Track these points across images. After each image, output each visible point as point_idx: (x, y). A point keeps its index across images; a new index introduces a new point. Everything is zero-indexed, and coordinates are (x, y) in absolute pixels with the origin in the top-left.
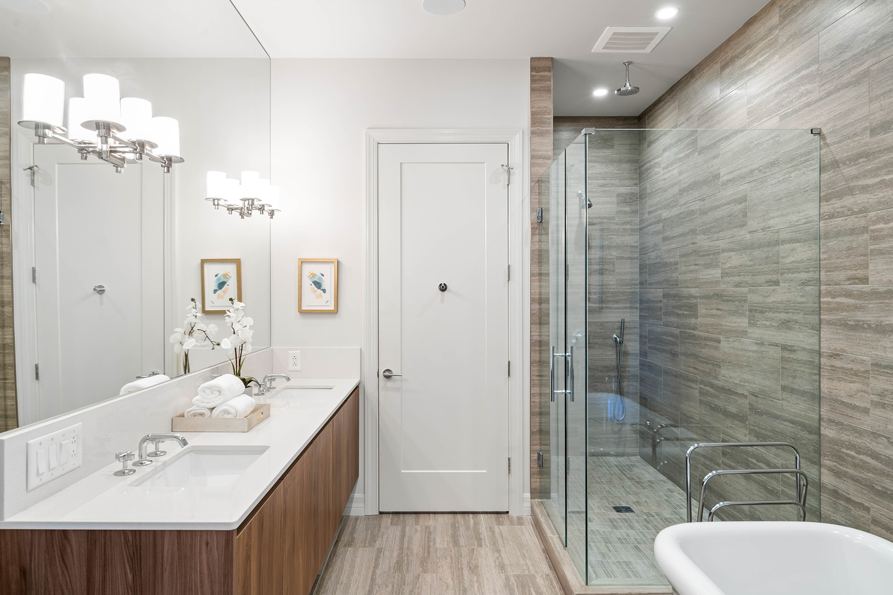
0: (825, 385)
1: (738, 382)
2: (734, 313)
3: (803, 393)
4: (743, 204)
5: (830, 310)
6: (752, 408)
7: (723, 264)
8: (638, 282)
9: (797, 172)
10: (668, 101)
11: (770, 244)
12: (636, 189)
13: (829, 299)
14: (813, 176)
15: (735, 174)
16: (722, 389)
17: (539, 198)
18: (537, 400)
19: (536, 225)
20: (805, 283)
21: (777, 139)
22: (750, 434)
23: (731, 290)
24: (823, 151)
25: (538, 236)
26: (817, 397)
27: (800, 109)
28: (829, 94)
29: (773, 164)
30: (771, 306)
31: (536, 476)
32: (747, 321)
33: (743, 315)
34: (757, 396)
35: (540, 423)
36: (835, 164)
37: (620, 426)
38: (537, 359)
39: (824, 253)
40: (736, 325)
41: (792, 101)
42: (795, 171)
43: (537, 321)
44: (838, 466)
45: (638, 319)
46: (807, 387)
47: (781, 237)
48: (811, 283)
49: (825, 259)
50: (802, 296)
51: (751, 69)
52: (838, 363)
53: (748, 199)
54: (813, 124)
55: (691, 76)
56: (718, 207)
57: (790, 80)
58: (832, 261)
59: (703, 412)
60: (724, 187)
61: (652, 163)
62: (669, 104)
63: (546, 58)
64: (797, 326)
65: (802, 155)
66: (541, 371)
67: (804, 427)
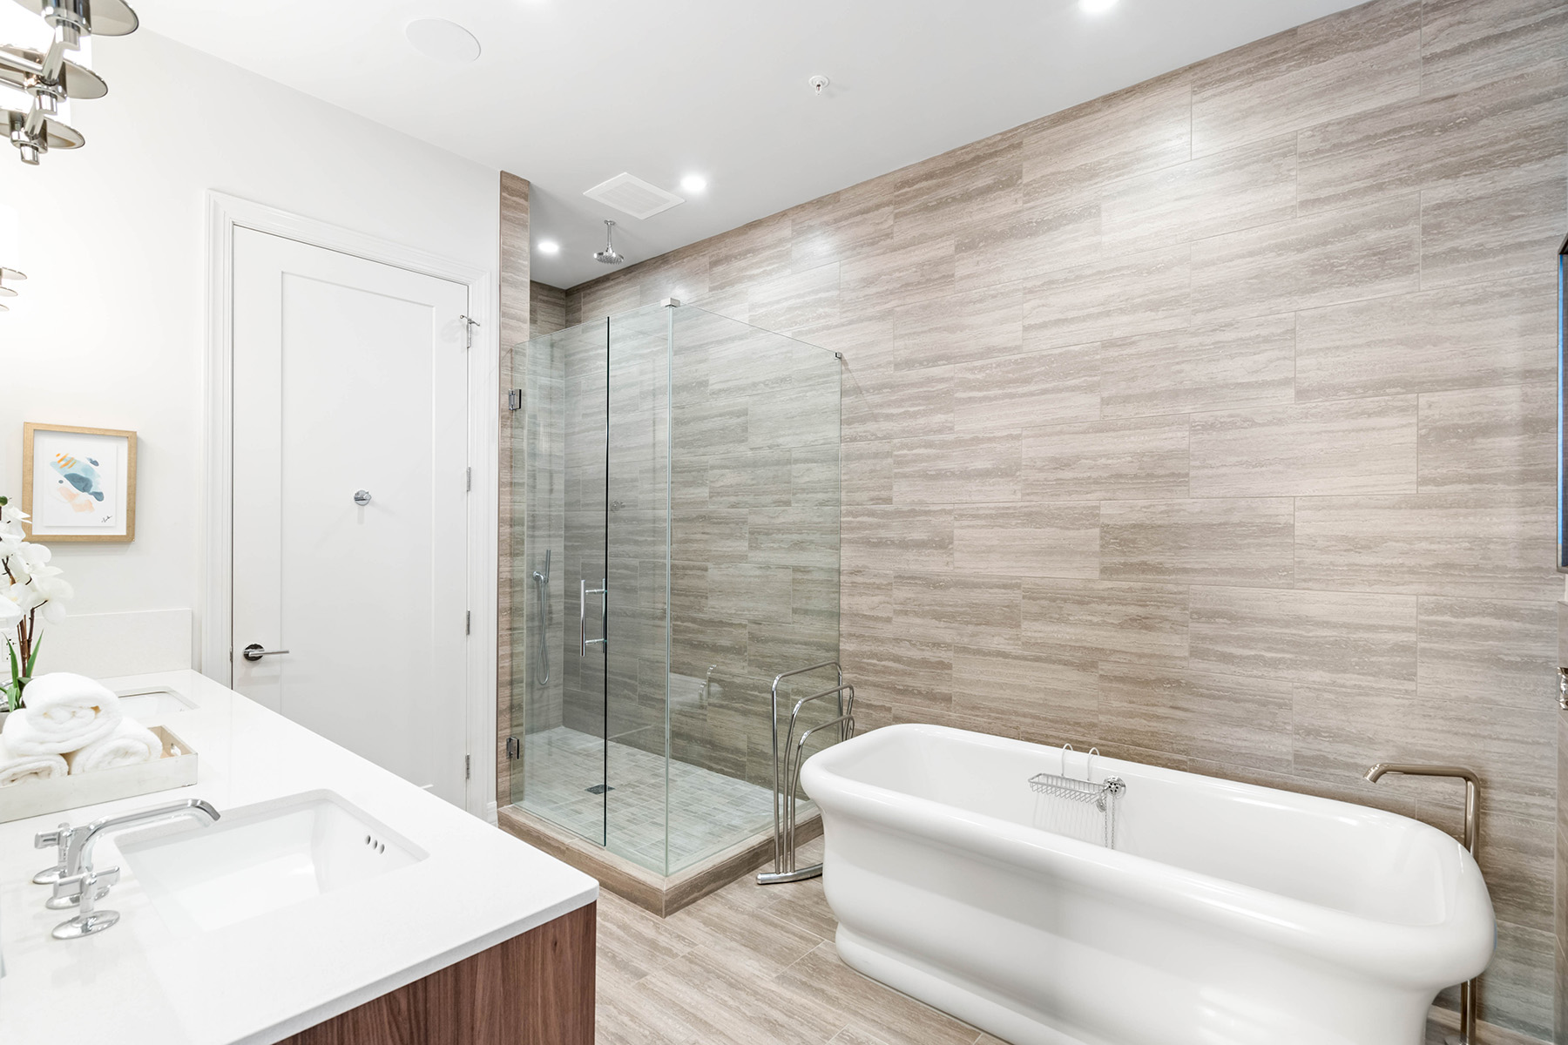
0: (845, 602)
1: (734, 612)
2: (730, 536)
3: (820, 613)
4: (743, 418)
5: (852, 530)
6: (754, 638)
7: (712, 482)
8: (563, 502)
9: (814, 392)
10: (622, 282)
11: (778, 463)
12: (559, 383)
13: (850, 519)
14: (833, 399)
15: (730, 384)
16: (711, 623)
17: (512, 376)
18: (507, 664)
19: (507, 413)
20: (822, 504)
21: (789, 355)
22: (749, 665)
23: (724, 511)
24: (844, 376)
25: (509, 429)
26: (836, 615)
27: (817, 330)
28: (851, 323)
29: (783, 380)
30: (780, 527)
31: (505, 773)
32: (747, 544)
33: (741, 537)
34: (760, 624)
35: (511, 696)
36: (858, 390)
37: (541, 692)
38: (507, 605)
39: (844, 474)
40: (731, 549)
41: (808, 320)
42: (811, 391)
43: (508, 551)
44: (859, 676)
45: (562, 550)
46: (825, 606)
47: (794, 456)
48: (830, 503)
49: (846, 480)
50: (819, 516)
51: (754, 275)
52: (859, 579)
53: (749, 413)
54: (836, 348)
55: (661, 261)
56: (705, 418)
57: (806, 299)
58: (854, 482)
59: (679, 652)
60: (715, 396)
61: (591, 353)
62: (622, 286)
63: (522, 180)
64: (813, 546)
65: (820, 377)
66: (511, 622)
67: (820, 646)
